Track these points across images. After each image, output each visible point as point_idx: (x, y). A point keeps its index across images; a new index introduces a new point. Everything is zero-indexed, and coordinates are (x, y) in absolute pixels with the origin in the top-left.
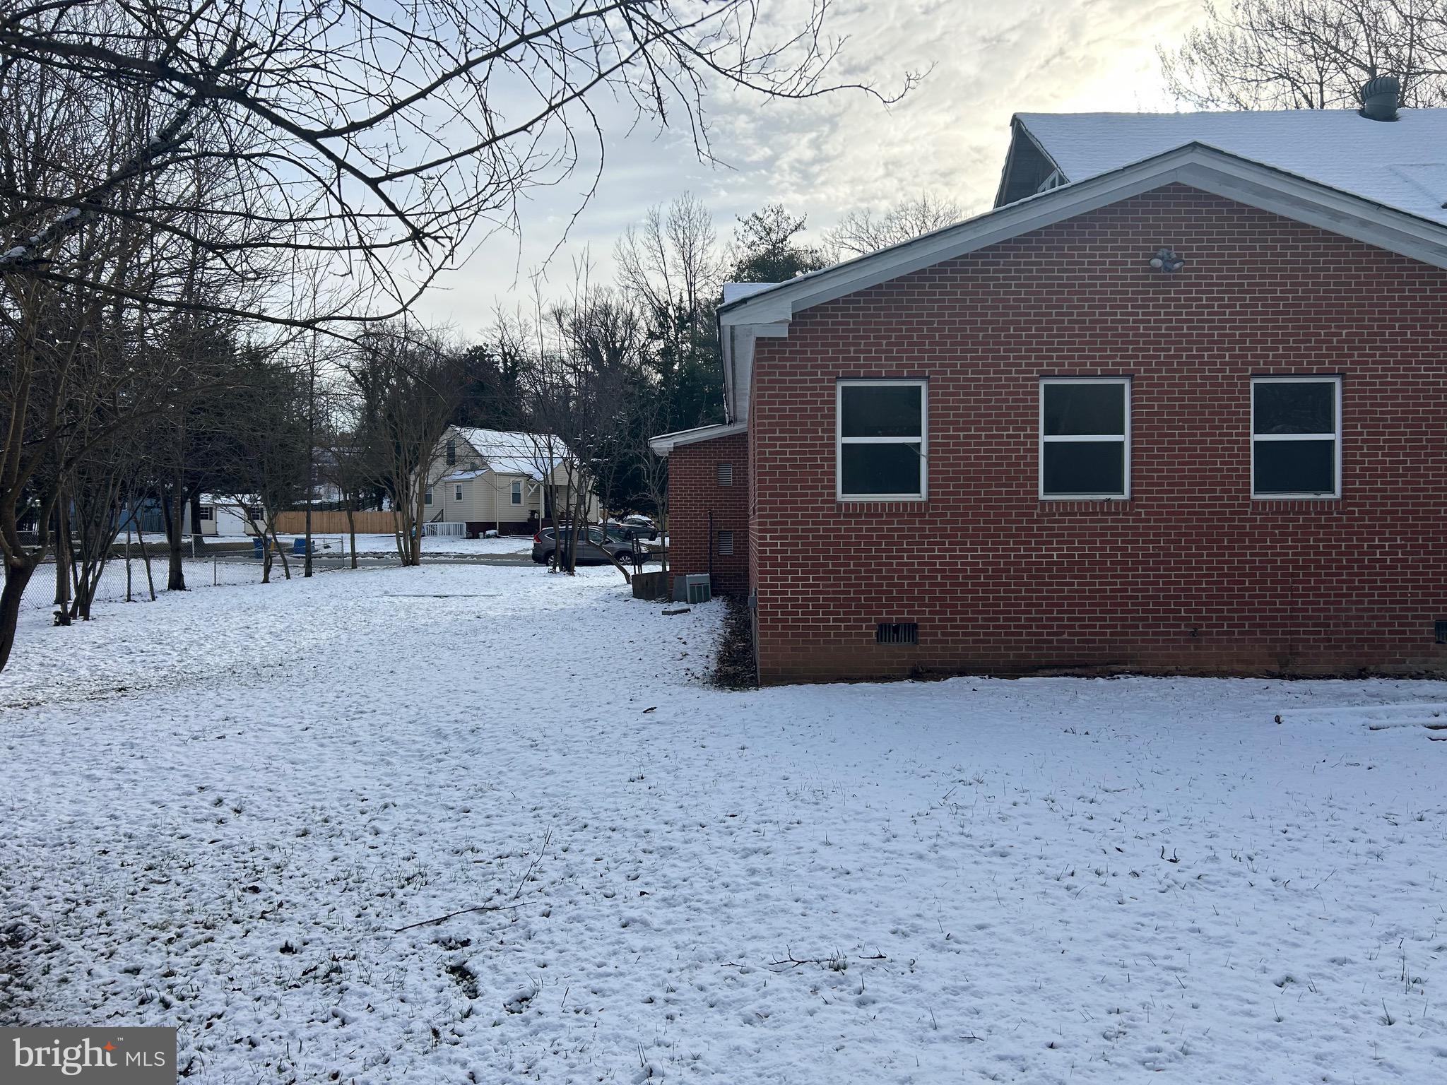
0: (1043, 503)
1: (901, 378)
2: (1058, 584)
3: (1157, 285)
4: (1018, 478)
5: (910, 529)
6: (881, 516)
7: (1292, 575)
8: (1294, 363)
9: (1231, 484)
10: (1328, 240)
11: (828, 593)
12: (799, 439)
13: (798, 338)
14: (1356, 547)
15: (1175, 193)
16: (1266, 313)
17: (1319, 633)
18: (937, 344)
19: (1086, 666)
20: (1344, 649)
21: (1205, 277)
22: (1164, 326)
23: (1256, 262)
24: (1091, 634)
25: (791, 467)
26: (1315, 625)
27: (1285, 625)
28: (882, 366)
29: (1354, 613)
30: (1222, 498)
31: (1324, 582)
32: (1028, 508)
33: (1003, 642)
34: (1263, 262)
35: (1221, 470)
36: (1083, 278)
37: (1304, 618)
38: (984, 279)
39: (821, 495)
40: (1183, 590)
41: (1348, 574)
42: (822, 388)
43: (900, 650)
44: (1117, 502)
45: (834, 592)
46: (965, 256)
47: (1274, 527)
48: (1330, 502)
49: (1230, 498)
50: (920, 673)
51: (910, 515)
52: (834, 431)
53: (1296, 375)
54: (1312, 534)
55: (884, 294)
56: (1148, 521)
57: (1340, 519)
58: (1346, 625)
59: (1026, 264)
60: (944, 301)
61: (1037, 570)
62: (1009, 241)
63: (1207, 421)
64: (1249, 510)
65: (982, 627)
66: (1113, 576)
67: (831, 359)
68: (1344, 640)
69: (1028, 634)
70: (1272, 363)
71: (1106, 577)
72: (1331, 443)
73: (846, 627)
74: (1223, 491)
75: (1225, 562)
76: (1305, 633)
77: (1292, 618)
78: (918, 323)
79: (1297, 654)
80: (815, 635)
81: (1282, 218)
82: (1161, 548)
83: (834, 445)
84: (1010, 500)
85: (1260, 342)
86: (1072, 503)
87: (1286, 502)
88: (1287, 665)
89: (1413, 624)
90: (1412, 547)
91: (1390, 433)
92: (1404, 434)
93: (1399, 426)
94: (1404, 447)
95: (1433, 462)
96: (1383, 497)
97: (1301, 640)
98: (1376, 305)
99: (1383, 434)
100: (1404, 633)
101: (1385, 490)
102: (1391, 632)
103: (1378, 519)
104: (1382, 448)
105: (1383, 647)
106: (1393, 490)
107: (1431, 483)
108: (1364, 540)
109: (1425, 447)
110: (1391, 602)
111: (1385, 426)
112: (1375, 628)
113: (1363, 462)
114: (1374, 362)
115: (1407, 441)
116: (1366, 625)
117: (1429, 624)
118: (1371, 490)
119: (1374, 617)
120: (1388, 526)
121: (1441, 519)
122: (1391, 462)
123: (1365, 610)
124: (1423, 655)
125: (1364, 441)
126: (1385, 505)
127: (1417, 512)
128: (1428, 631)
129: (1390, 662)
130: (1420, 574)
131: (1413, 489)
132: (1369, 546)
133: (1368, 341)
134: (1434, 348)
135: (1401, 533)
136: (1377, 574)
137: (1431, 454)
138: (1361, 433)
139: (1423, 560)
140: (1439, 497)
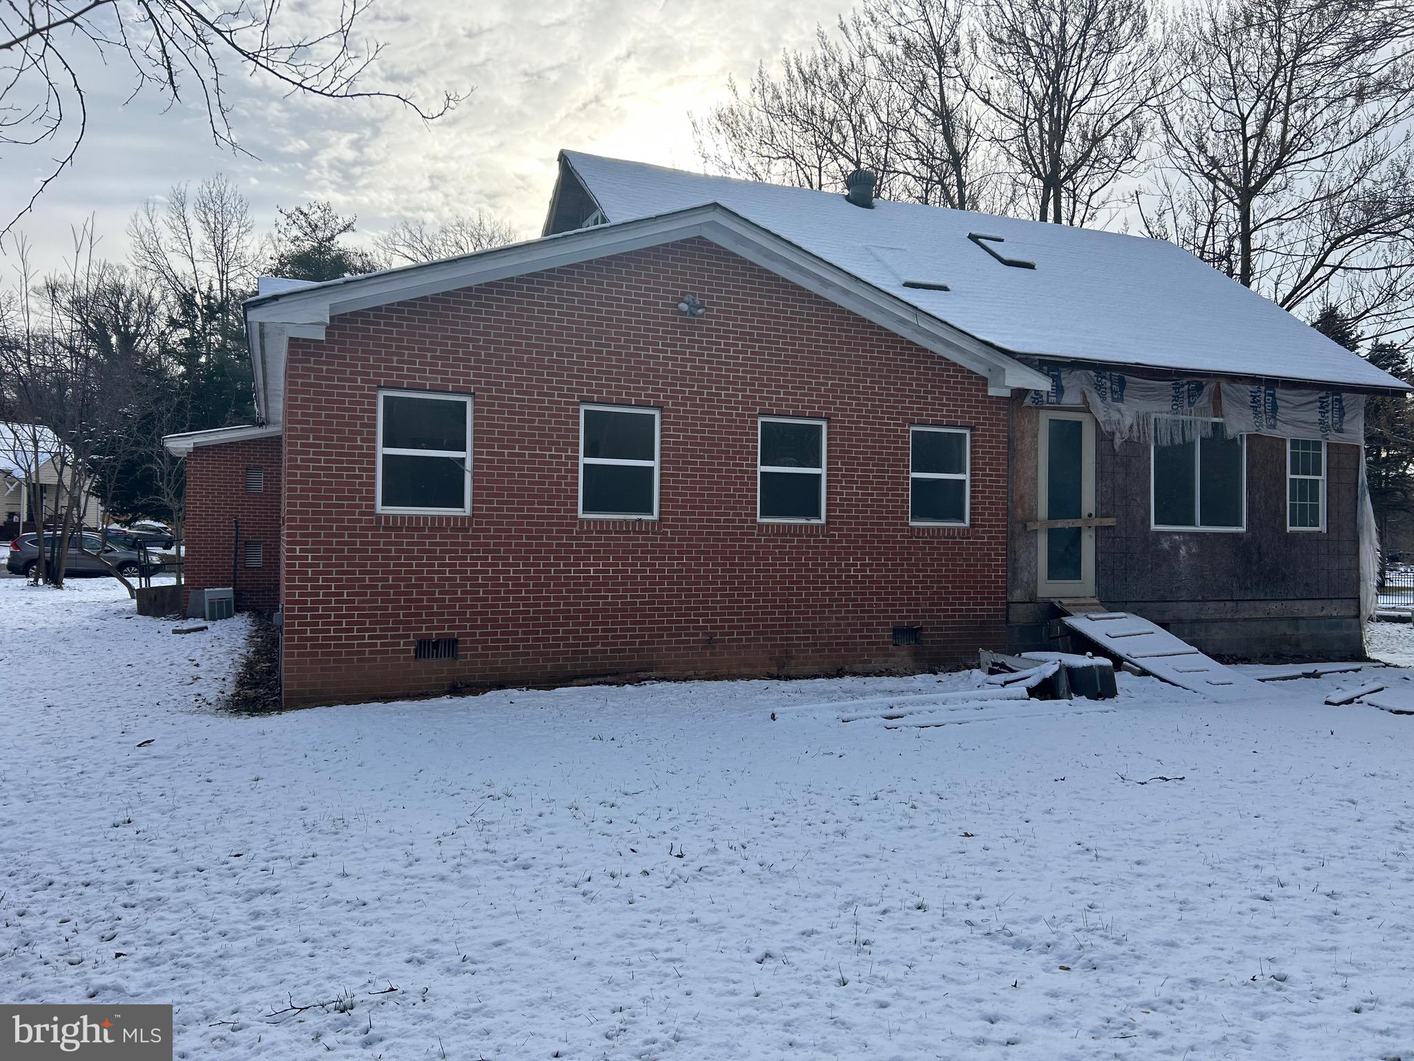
0: (582, 521)
1: (446, 392)
2: (594, 597)
3: (684, 327)
4: (559, 497)
5: (452, 544)
6: (423, 529)
7: (788, 589)
8: (792, 406)
9: (741, 508)
10: (819, 303)
11: (364, 609)
12: (335, 447)
13: (336, 342)
14: (836, 565)
15: (698, 246)
16: (771, 361)
17: (808, 638)
18: (483, 362)
19: (617, 674)
20: (827, 653)
21: (723, 325)
22: (689, 364)
23: (763, 316)
24: (622, 644)
25: (325, 476)
26: (805, 632)
27: (782, 632)
28: (426, 379)
29: (834, 621)
30: (734, 521)
31: (812, 594)
32: (568, 525)
33: (542, 654)
34: (769, 316)
35: (734, 496)
36: (620, 314)
37: (797, 625)
38: (529, 303)
39: (360, 506)
40: (701, 602)
41: (830, 588)
42: (362, 396)
43: (440, 667)
44: (647, 522)
45: (371, 608)
46: (511, 279)
47: (775, 547)
48: (817, 526)
49: (741, 521)
50: (456, 690)
51: (453, 529)
52: (374, 441)
53: (793, 416)
54: (803, 553)
55: (429, 307)
56: (673, 540)
57: (825, 541)
58: (828, 631)
59: (568, 293)
60: (489, 320)
61: (575, 584)
62: (553, 270)
63: (723, 452)
64: (756, 532)
65: (522, 640)
66: (642, 590)
67: (373, 367)
68: (826, 645)
69: (565, 646)
70: (775, 405)
71: (636, 590)
72: (819, 476)
73: (382, 645)
74: (734, 515)
75: (736, 577)
76: (797, 638)
77: (787, 626)
78: (465, 339)
79: (792, 657)
80: (348, 653)
81: (784, 280)
82: (684, 564)
83: (374, 456)
84: (552, 517)
85: (766, 386)
86: (608, 522)
87: (784, 525)
88: (783, 667)
89: (877, 630)
90: (877, 565)
91: (863, 471)
92: (872, 471)
93: (868, 465)
94: (872, 483)
95: (893, 495)
96: (856, 524)
97: (794, 645)
98: (854, 362)
99: (856, 470)
100: (870, 637)
101: (858, 517)
102: (861, 637)
103: (852, 542)
104: (856, 482)
105: (855, 650)
106: (863, 518)
107: (891, 512)
108: (843, 559)
109: (887, 483)
110: (862, 612)
111: (858, 464)
112: (849, 634)
113: (842, 494)
114: (851, 410)
115: (874, 477)
116: (843, 631)
117: (889, 630)
118: (848, 517)
119: (849, 625)
120: (859, 548)
121: (898, 542)
122: (863, 494)
123: (842, 618)
124: (885, 655)
125: (843, 476)
126: (858, 530)
127: (881, 536)
128: (888, 635)
129: (860, 662)
130: (882, 588)
131: (878, 518)
132: (846, 565)
133: (847, 392)
134: (895, 402)
135: (869, 553)
136: (851, 588)
137: (892, 489)
138: (841, 470)
139: (884, 577)
140: (897, 524)
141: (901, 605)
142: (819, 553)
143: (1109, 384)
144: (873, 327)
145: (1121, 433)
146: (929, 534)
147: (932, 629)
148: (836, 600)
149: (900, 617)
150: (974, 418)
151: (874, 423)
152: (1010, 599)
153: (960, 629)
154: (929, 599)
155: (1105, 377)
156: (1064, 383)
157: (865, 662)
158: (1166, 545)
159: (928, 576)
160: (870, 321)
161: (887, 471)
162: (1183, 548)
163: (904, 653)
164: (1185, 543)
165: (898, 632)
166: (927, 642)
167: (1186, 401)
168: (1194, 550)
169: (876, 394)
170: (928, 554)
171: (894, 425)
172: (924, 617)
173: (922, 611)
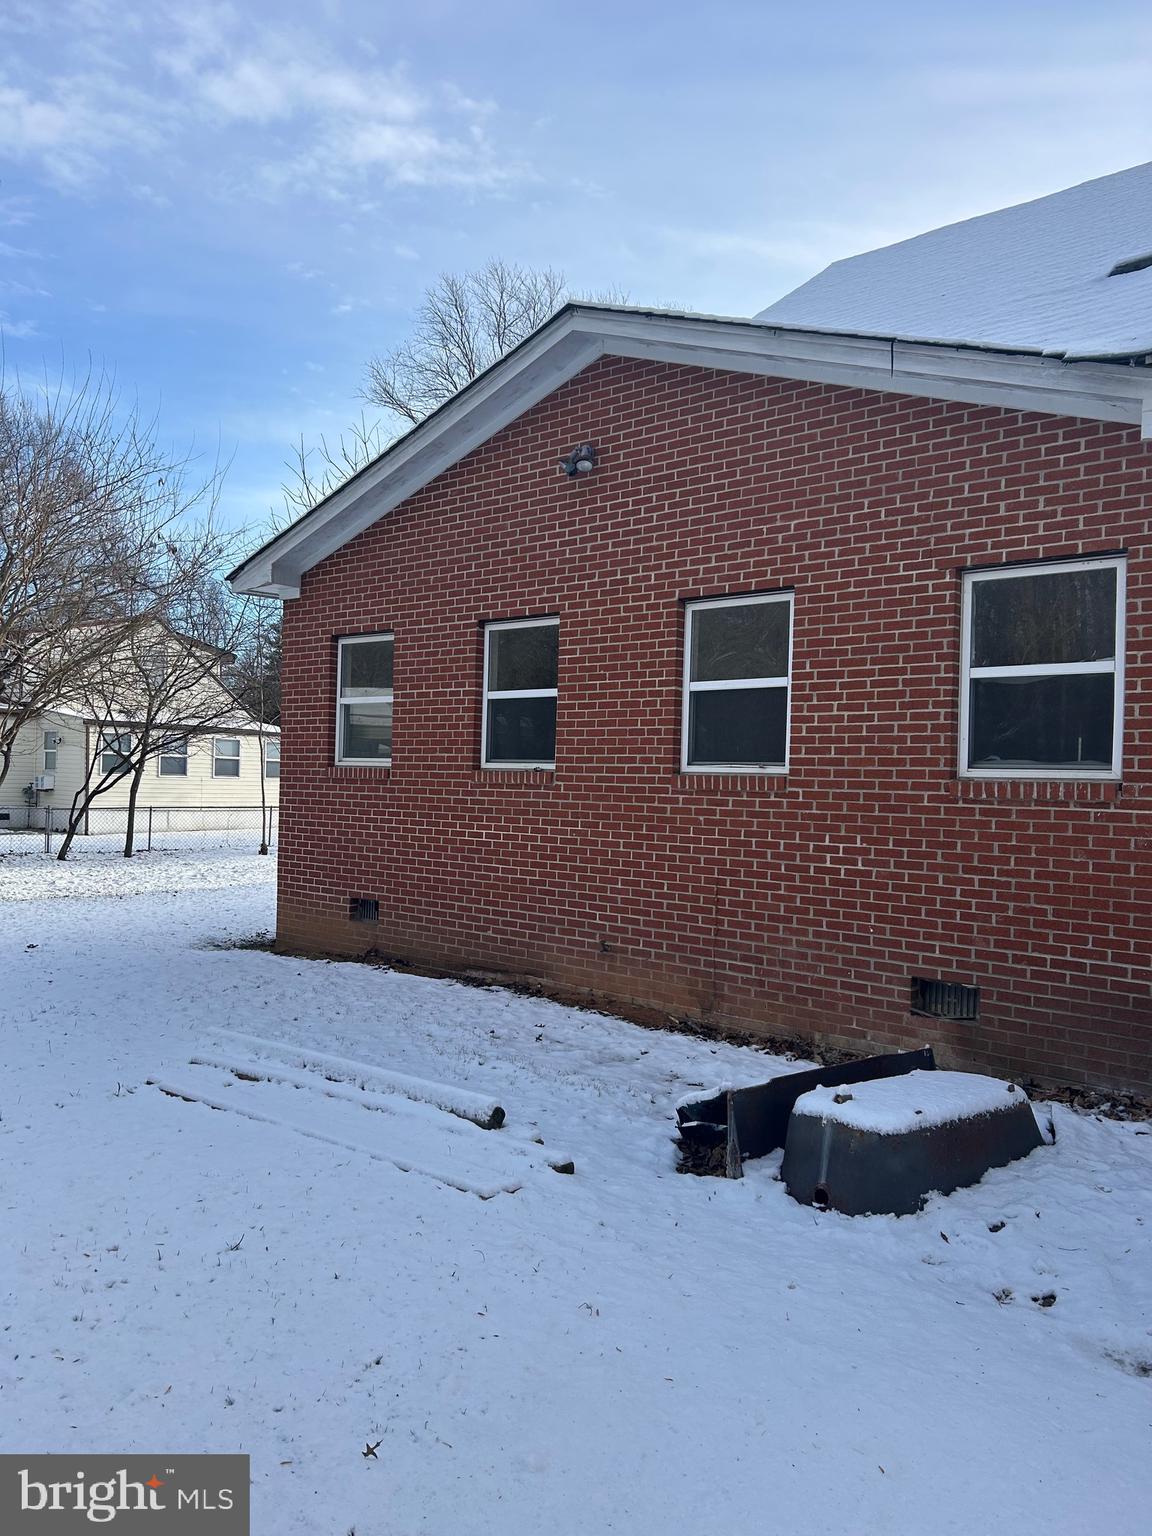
0: (485, 771)
4: (457, 742)
6: (357, 782)
7: (718, 882)
9: (652, 751)
11: (320, 861)
12: (306, 700)
13: (306, 599)
14: (799, 847)
15: (604, 369)
17: (748, 970)
20: (781, 1002)
22: (590, 545)
24: (512, 933)
26: (744, 959)
27: (709, 953)
28: (361, 621)
29: (794, 948)
31: (755, 896)
32: (464, 777)
34: (694, 440)
35: (641, 732)
37: (734, 946)
39: (319, 758)
41: (788, 888)
42: (322, 648)
44: (542, 773)
45: (324, 861)
47: (699, 812)
49: (651, 770)
51: (377, 782)
53: (731, 595)
56: (567, 797)
57: (778, 805)
58: (784, 964)
59: (468, 490)
60: (405, 544)
61: (469, 851)
62: (455, 466)
63: (629, 666)
64: (671, 787)
66: (533, 864)
67: (328, 617)
68: (781, 987)
69: (460, 925)
70: (703, 581)
72: (782, 690)
73: (330, 899)
74: (642, 760)
75: (643, 856)
76: (732, 967)
77: (716, 943)
79: (722, 997)
84: (451, 767)
86: (503, 772)
88: (710, 1010)
89: (878, 978)
90: (878, 852)
91: (852, 674)
92: (871, 673)
93: (863, 662)
94: (870, 695)
95: (914, 717)
96: (837, 774)
97: (726, 978)
98: (837, 476)
99: (840, 675)
100: (863, 989)
101: (840, 762)
102: (844, 985)
103: (829, 807)
104: (838, 697)
105: (833, 1007)
106: (852, 762)
107: (910, 751)
108: (810, 838)
109: (902, 694)
110: (847, 938)
111: (843, 663)
112: (822, 975)
113: (811, 719)
114: (832, 565)
115: (874, 684)
116: (810, 968)
117: (901, 982)
118: (822, 762)
119: (820, 958)
120: (844, 818)
121: (924, 810)
122: (851, 719)
123: (808, 945)
124: (892, 1030)
125: (814, 687)
126: (840, 785)
127: (887, 798)
128: (900, 992)
129: (843, 1032)
130: (889, 898)
131: (882, 762)
132: (816, 848)
133: (823, 534)
134: (921, 532)
135: (862, 830)
136: (826, 892)
137: (912, 705)
138: (810, 676)
139: (893, 876)
140: (921, 774)
141: (929, 936)
142: (768, 825)
144: (876, 400)
146: (990, 793)
147: (1002, 997)
148: (797, 910)
149: (926, 960)
150: (1125, 530)
151: (877, 582)
153: (1076, 1007)
154: (995, 931)
157: (853, 1033)
159: (994, 884)
160: (868, 392)
161: (903, 671)
163: (936, 1034)
165: (924, 991)
166: (989, 1022)
169: (882, 525)
170: (995, 837)
171: (920, 577)
172: (985, 969)
173: (979, 954)
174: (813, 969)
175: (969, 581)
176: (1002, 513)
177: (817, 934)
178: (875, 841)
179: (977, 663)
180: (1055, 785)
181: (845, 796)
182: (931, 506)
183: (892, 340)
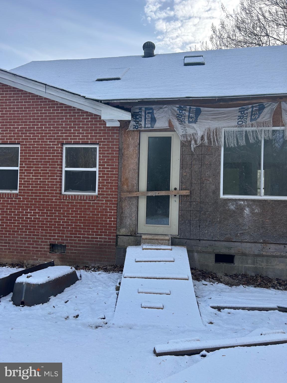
8: (1, 139)
10: (14, 91)
17: (6, 246)
41: (18, 223)
72: (17, 171)
89: (41, 245)
90: (42, 213)
91: (35, 167)
92: (40, 167)
93: (39, 165)
94: (40, 173)
95: (51, 179)
96: (32, 193)
98: (32, 116)
99: (33, 167)
100: (38, 248)
101: (33, 190)
102: (32, 247)
103: (29, 201)
104: (32, 173)
105: (29, 253)
106: (35, 190)
107: (50, 187)
108: (24, 210)
109: (48, 173)
110: (33, 235)
111: (33, 165)
112: (27, 245)
113: (25, 179)
114: (30, 139)
115: (41, 170)
117: (47, 245)
118: (27, 190)
119: (26, 241)
120: (33, 204)
121: (53, 202)
122: (35, 179)
123: (23, 238)
124: (45, 257)
125: (25, 170)
126: (32, 196)
127: (44, 199)
128: (47, 248)
129: (32, 259)
130: (44, 224)
131: (43, 190)
132: (26, 212)
133: (28, 131)
134: (53, 133)
135: (38, 207)
136: (28, 224)
137: (51, 176)
138: (24, 167)
139: (45, 219)
140: (53, 193)
141: (54, 233)
142: (12, 207)
143: (187, 114)
144: (42, 99)
145: (196, 141)
146: (69, 198)
147: (71, 246)
148: (20, 229)
149: (53, 239)
150: (98, 139)
151: (42, 145)
152: (118, 233)
153: (87, 247)
154: (70, 231)
155: (185, 110)
156: (156, 116)
157: (35, 259)
158: (232, 207)
159: (70, 219)
160: (40, 96)
161: (49, 168)
162: (247, 209)
163: (55, 257)
164: (248, 206)
165: (53, 247)
166: (68, 253)
167: (249, 118)
168: (256, 211)
169: (43, 130)
170: (70, 208)
171: (53, 145)
172: (67, 240)
173: (66, 237)
174: (24, 244)
175: (65, 147)
176: (72, 131)
177: (25, 235)
178: (41, 210)
179: (66, 167)
180: (84, 196)
181: (34, 199)
182: (56, 127)
183: (46, 85)
